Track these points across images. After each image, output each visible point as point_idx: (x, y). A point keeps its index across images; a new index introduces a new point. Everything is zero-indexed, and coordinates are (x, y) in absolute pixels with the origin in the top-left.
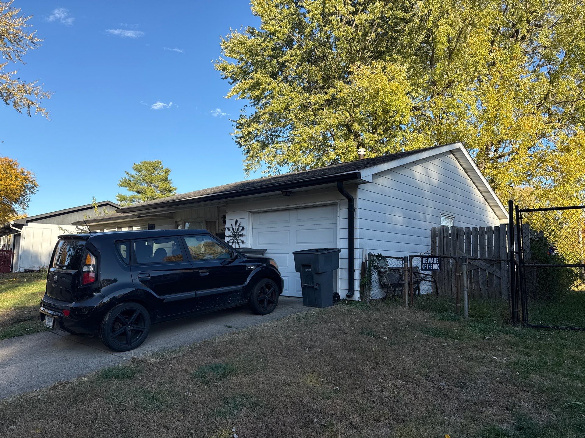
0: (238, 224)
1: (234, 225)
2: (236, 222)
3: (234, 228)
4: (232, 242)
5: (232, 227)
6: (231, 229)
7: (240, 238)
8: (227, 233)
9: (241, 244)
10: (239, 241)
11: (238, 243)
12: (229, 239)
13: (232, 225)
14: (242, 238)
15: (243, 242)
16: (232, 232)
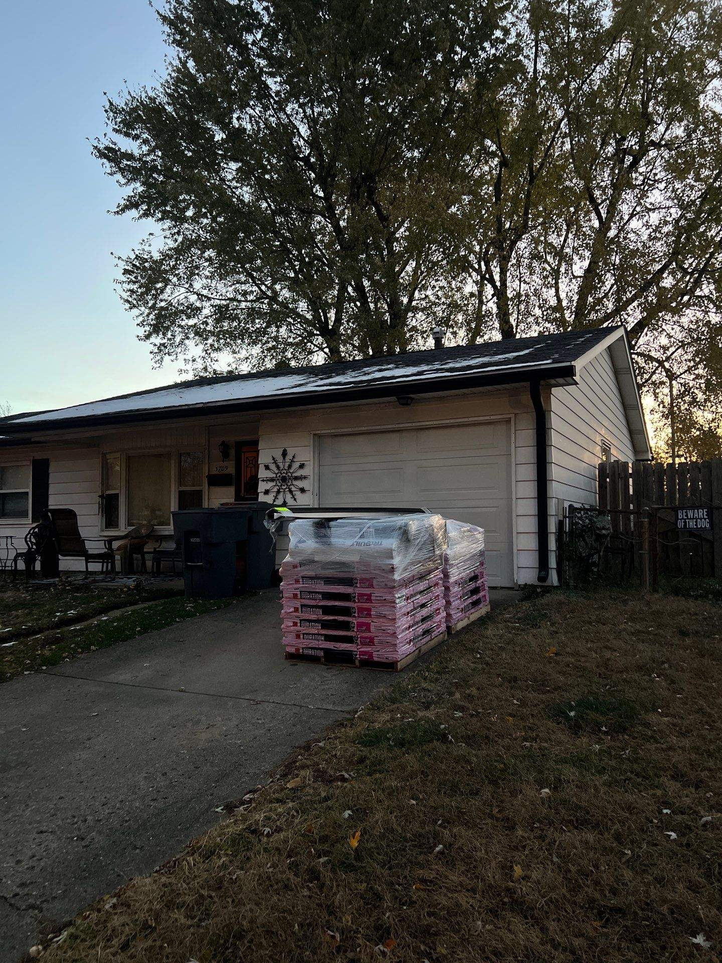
0: (289, 457)
1: (280, 459)
2: (284, 454)
3: (281, 465)
4: (275, 489)
5: (275, 462)
6: (273, 467)
7: (295, 483)
8: (262, 473)
9: (298, 494)
10: (293, 489)
11: (291, 492)
12: (270, 485)
13: (274, 459)
14: (300, 484)
15: (302, 490)
16: (277, 472)
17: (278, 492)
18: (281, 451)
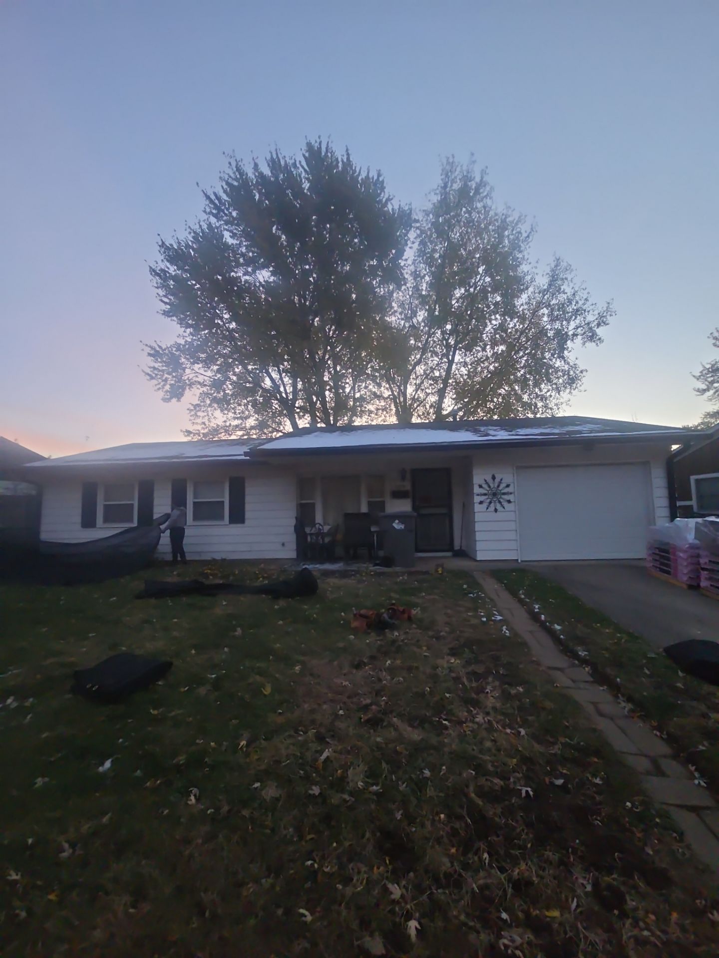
0: (497, 480)
1: (490, 481)
2: (494, 478)
3: (491, 485)
4: (488, 500)
5: (487, 483)
6: (485, 486)
7: (503, 497)
8: (477, 490)
9: (505, 504)
10: (502, 500)
11: (500, 502)
12: (482, 498)
13: (486, 481)
14: (506, 497)
15: (509, 502)
16: (488, 489)
17: (490, 503)
18: (491, 476)
